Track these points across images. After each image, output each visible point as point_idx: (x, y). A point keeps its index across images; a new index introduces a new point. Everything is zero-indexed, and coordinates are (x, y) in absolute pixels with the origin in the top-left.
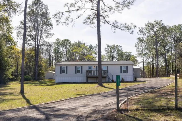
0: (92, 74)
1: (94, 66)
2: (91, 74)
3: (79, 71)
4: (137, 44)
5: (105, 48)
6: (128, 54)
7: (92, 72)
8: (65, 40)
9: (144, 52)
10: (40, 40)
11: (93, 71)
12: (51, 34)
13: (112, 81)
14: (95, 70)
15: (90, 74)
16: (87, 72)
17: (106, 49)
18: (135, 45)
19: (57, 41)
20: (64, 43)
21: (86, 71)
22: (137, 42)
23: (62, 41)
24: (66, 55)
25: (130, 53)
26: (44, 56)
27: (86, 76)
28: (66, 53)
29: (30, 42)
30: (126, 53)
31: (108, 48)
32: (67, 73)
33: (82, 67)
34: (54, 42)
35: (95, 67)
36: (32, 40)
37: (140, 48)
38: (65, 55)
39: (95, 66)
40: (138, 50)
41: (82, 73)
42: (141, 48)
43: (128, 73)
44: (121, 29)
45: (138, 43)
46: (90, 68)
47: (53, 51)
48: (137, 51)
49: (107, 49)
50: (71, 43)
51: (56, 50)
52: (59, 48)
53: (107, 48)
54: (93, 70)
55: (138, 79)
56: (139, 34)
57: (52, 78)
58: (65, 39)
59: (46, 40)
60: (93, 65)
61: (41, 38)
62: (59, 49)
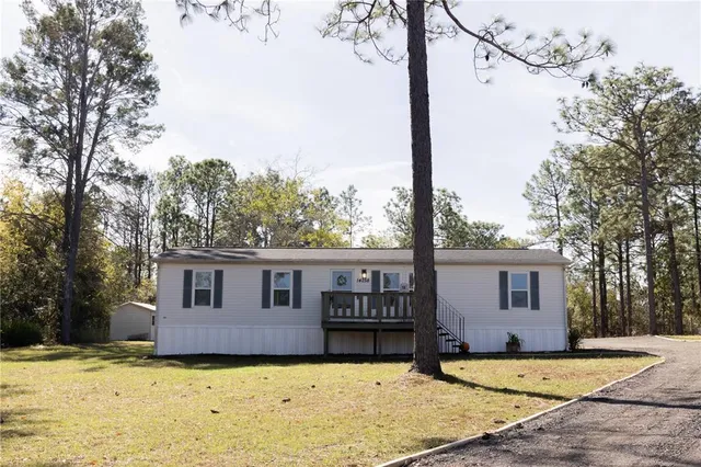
0: (353, 312)
1: (364, 271)
2: (348, 313)
3: (282, 298)
4: (534, 184)
5: (386, 204)
6: (487, 234)
7: (357, 302)
8: (211, 164)
9: (565, 222)
10: (92, 152)
11: (360, 295)
12: (148, 128)
13: (457, 350)
14: (367, 288)
15: (344, 312)
16: (329, 298)
17: (392, 208)
18: (524, 192)
19: (174, 166)
20: (207, 174)
21: (323, 293)
22: (534, 176)
23: (198, 166)
24: (212, 234)
25: (496, 229)
26: (112, 237)
27: (324, 323)
28: (210, 224)
29: (45, 162)
30: (478, 228)
31: (403, 202)
32: (218, 304)
33: (298, 275)
34: (162, 171)
35: (368, 275)
36: (55, 154)
37: (546, 201)
38: (207, 229)
39: (370, 269)
40: (539, 212)
41: (297, 304)
42: (554, 202)
43: (538, 309)
44: (530, 60)
45: (540, 180)
46: (341, 279)
47: (153, 211)
48: (531, 217)
49: (397, 206)
50: (238, 179)
51: (167, 205)
52: (180, 201)
53: (396, 201)
54: (357, 288)
55: (587, 344)
56: (559, 130)
57: (142, 332)
58: (209, 159)
59: (124, 154)
60: (359, 263)
61: (95, 142)
62: (181, 205)
